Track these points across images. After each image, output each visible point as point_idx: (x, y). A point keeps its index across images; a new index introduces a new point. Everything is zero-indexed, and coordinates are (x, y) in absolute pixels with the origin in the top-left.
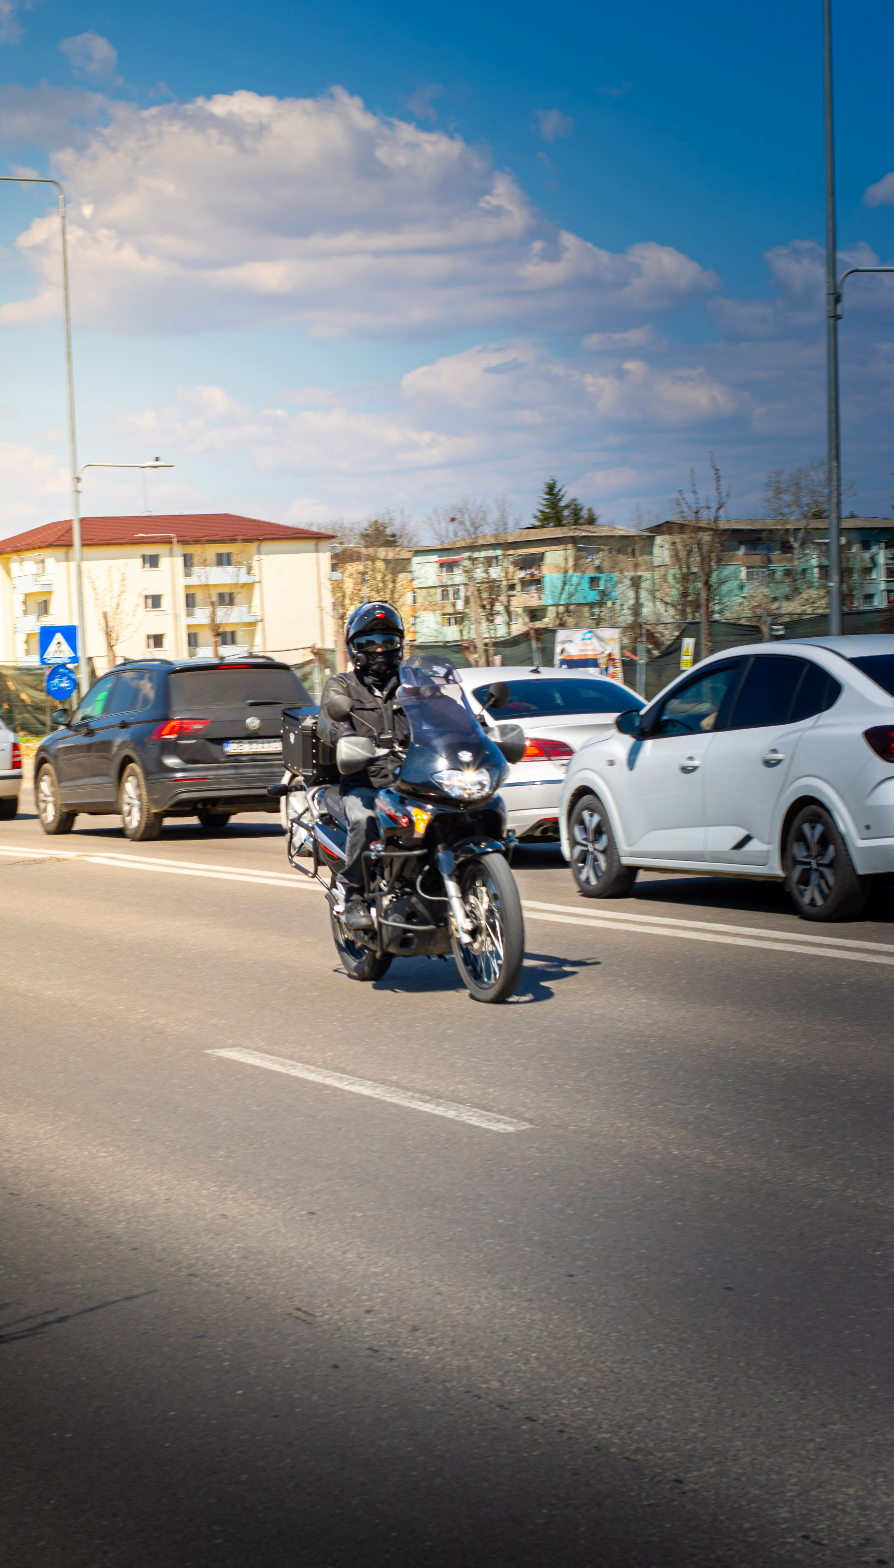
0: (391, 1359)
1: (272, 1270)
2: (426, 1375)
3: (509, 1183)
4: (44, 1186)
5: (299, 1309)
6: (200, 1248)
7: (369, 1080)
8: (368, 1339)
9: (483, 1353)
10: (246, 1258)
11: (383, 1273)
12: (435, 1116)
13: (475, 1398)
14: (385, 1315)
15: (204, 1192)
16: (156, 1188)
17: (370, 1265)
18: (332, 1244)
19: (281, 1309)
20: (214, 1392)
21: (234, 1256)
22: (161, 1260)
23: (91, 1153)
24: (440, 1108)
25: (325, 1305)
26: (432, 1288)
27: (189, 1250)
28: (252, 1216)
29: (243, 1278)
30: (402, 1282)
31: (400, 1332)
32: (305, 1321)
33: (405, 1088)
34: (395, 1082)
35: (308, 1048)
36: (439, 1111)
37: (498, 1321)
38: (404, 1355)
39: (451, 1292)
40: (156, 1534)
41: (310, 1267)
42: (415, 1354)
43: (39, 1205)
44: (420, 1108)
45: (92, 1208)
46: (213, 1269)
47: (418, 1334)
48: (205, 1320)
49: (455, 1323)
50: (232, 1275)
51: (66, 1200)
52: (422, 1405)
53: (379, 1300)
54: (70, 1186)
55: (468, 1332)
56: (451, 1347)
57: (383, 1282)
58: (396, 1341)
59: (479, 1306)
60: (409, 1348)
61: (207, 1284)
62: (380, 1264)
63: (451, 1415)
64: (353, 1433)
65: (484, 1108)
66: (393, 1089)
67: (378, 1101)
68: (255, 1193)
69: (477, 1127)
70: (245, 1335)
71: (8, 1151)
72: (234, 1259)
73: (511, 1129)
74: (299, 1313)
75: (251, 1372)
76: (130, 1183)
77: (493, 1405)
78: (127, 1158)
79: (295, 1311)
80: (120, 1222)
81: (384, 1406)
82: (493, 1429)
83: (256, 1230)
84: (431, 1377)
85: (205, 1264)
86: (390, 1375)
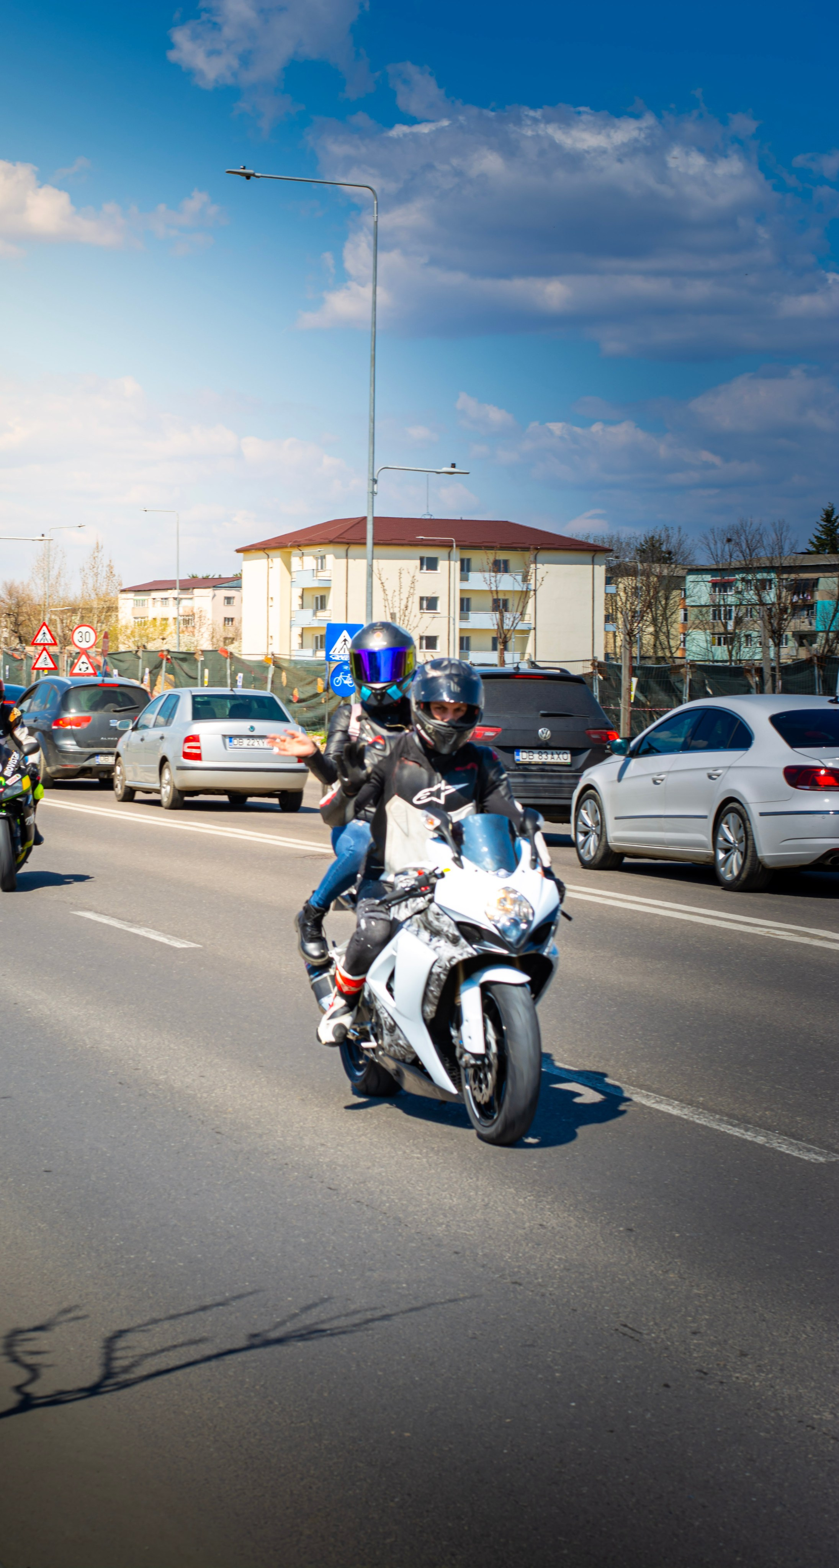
0: (722, 1383)
1: (595, 1284)
2: (758, 1401)
3: (825, 1214)
4: (361, 1183)
5: (625, 1326)
6: (521, 1257)
7: (676, 1099)
8: (696, 1361)
9: (813, 1384)
10: (568, 1270)
11: (706, 1296)
12: (745, 1141)
13: (809, 1429)
14: (712, 1337)
15: (521, 1200)
16: (472, 1194)
17: (693, 1286)
18: (653, 1262)
19: (607, 1323)
20: (547, 1402)
21: (556, 1267)
22: (483, 1266)
23: (405, 1152)
24: (749, 1133)
25: (652, 1323)
26: (757, 1314)
27: (510, 1258)
28: (570, 1228)
29: (567, 1290)
30: (726, 1305)
31: (728, 1356)
32: (632, 1338)
33: (713, 1111)
34: (702, 1104)
35: (612, 1062)
36: (749, 1136)
37: (825, 1352)
38: (734, 1379)
39: (774, 1320)
40: (502, 1540)
41: (633, 1284)
42: (743, 1380)
43: (358, 1202)
44: (730, 1132)
45: (411, 1209)
46: (537, 1279)
47: (747, 1359)
48: (532, 1330)
49: (783, 1352)
50: (555, 1286)
51: (384, 1198)
52: (756, 1431)
53: (704, 1322)
54: (387, 1185)
55: (796, 1361)
56: (780, 1375)
57: (707, 1304)
58: (725, 1365)
59: (804, 1336)
60: (740, 1372)
61: (530, 1294)
62: (702, 1286)
63: (786, 1443)
64: (690, 1454)
65: (793, 1136)
66: (701, 1110)
67: (687, 1121)
68: (571, 1205)
69: (788, 1155)
70: (574, 1347)
71: (322, 1145)
72: (556, 1270)
73: (822, 1159)
74: (626, 1329)
75: (583, 1385)
76: (446, 1186)
77: (827, 1437)
78: (442, 1161)
79: (622, 1327)
80: (440, 1224)
81: (718, 1429)
82: (829, 1461)
83: (576, 1243)
84: (763, 1404)
85: (528, 1273)
86: (722, 1399)
